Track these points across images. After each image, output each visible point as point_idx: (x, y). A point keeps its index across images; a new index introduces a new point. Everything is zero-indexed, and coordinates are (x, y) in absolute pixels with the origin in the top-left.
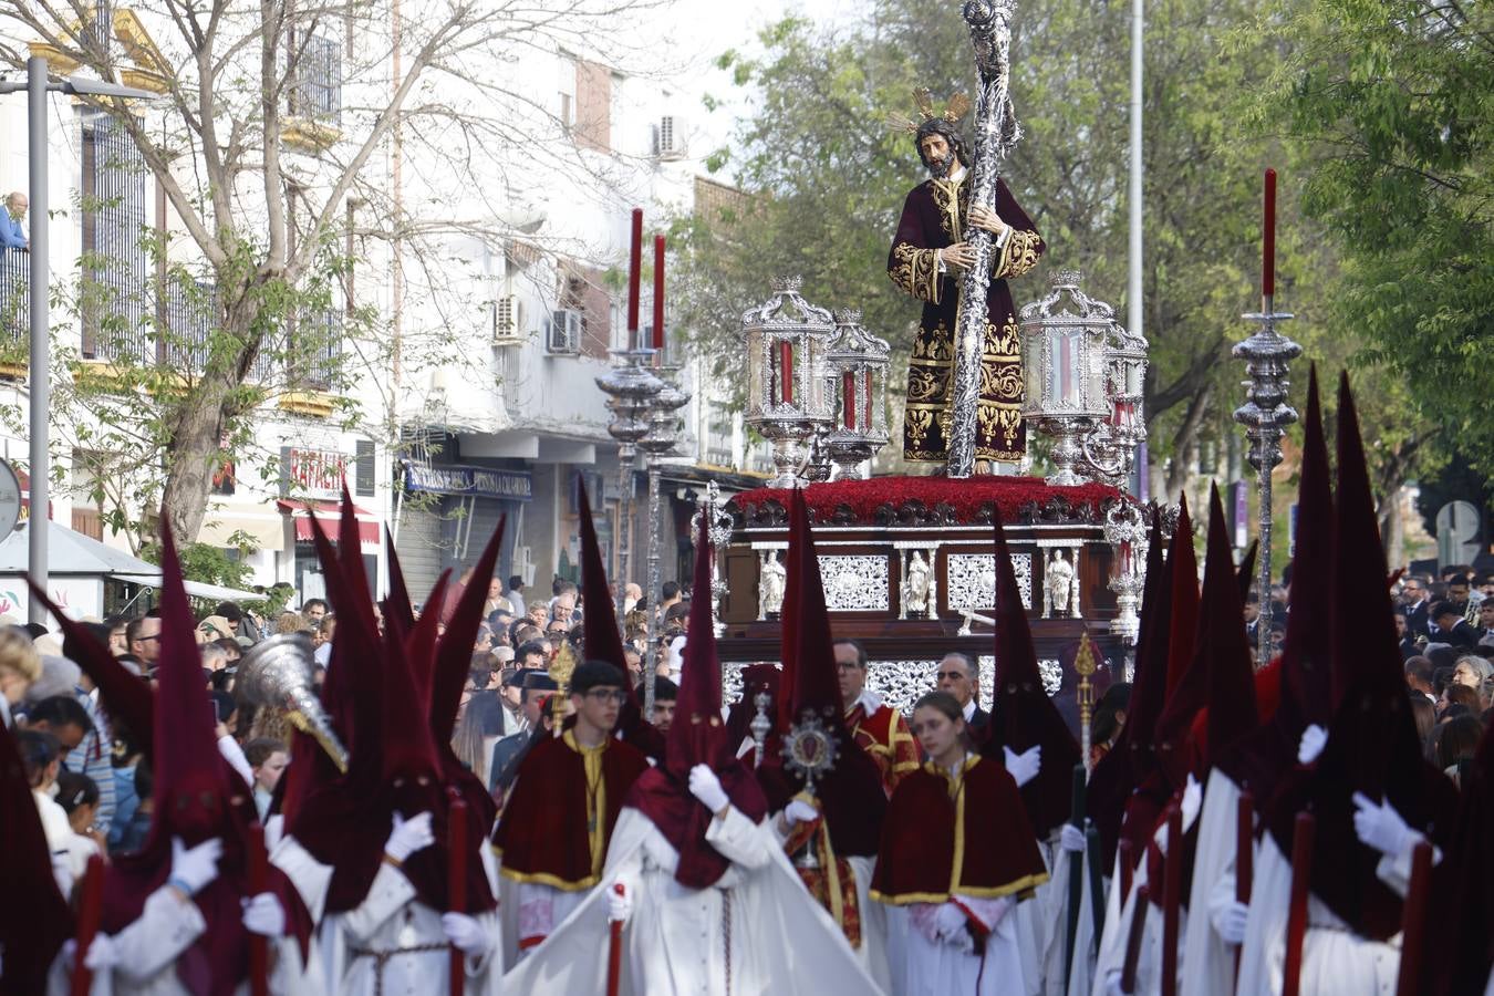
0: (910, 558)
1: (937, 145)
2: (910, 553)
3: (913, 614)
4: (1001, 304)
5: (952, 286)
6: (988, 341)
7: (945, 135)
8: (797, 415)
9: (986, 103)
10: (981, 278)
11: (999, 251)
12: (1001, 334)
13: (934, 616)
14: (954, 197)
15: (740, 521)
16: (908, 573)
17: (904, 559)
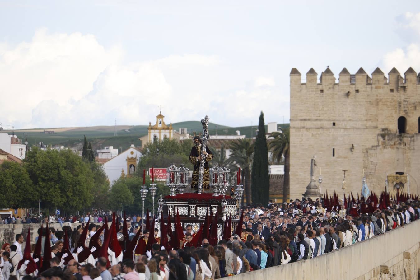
0: (191, 207)
1: (197, 140)
2: (191, 206)
3: (192, 216)
4: (207, 166)
5: (199, 163)
6: (204, 171)
7: (198, 139)
8: (174, 185)
9: (205, 134)
10: (203, 161)
11: (206, 157)
12: (206, 170)
13: (195, 216)
14: (199, 148)
15: (165, 201)
16: (191, 210)
17: (190, 208)
